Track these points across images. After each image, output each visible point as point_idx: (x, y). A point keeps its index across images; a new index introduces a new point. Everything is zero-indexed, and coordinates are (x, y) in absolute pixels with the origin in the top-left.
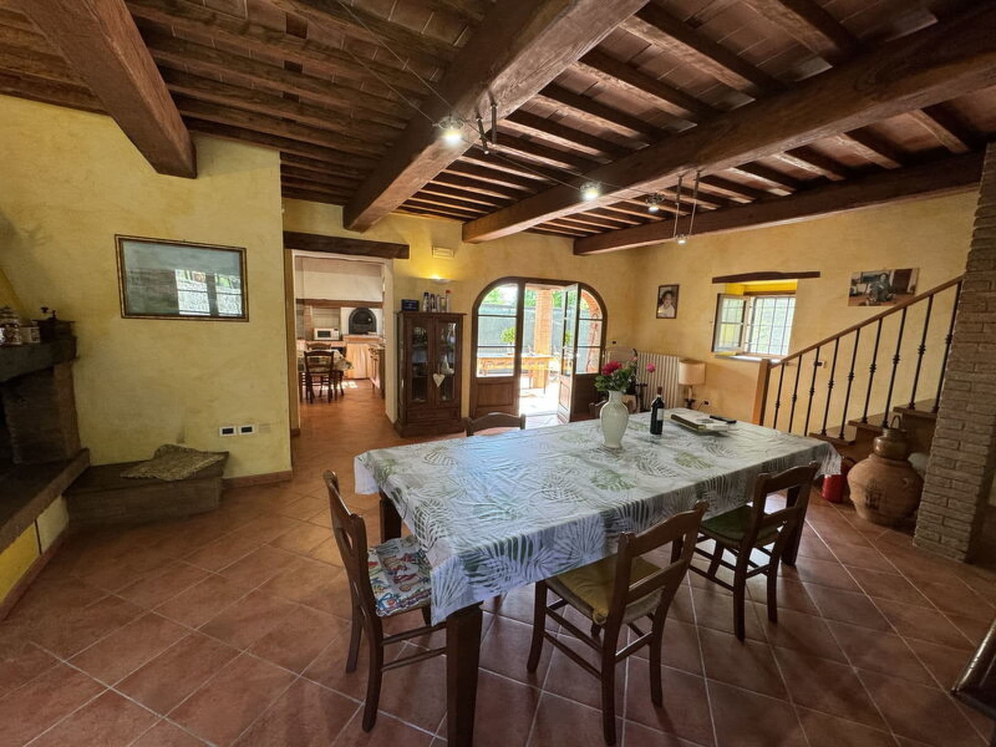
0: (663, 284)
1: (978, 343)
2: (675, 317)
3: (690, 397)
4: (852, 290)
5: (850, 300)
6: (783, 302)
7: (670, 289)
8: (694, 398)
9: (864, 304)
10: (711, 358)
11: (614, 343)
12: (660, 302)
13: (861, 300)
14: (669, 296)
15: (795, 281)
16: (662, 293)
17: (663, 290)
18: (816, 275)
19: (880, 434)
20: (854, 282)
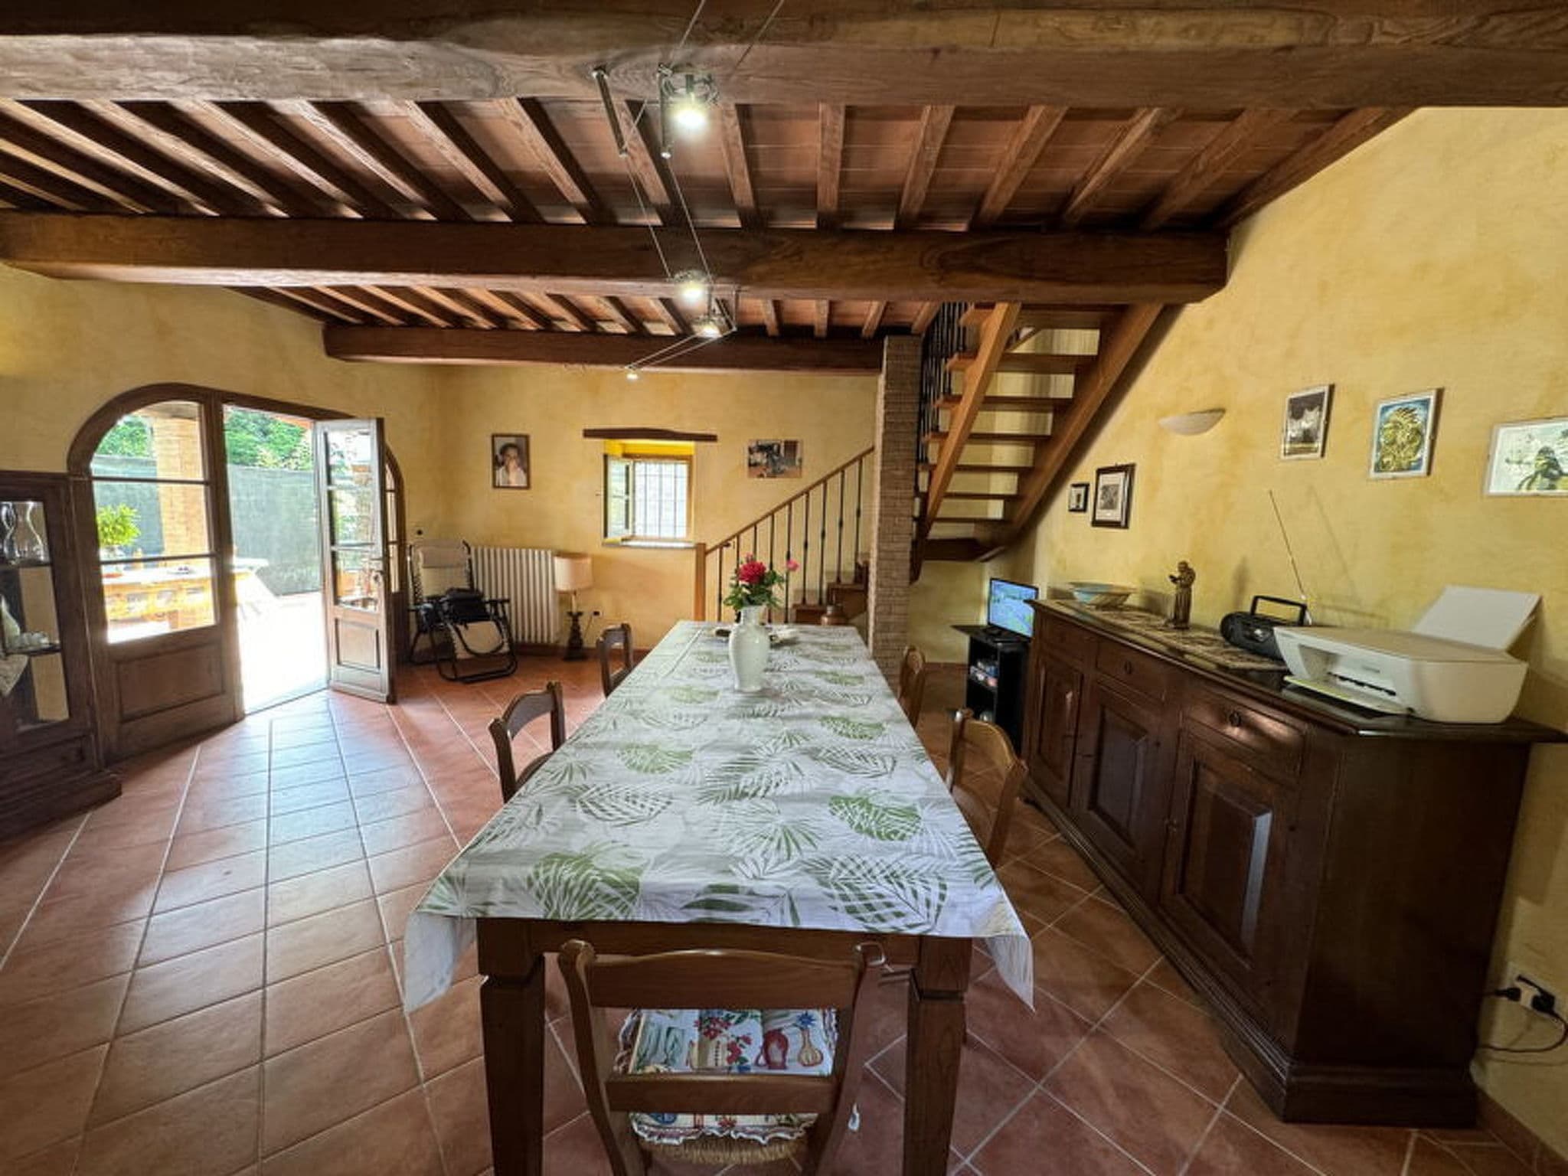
0: (498, 431)
1: (895, 516)
2: (528, 487)
3: (574, 610)
4: (750, 460)
5: (750, 471)
6: (669, 468)
7: (512, 440)
8: (580, 610)
9: (761, 476)
10: (596, 548)
11: (420, 533)
12: (497, 463)
13: (759, 470)
14: (512, 452)
15: (691, 444)
16: (498, 447)
17: (500, 443)
18: (712, 438)
19: (824, 612)
20: (751, 451)
